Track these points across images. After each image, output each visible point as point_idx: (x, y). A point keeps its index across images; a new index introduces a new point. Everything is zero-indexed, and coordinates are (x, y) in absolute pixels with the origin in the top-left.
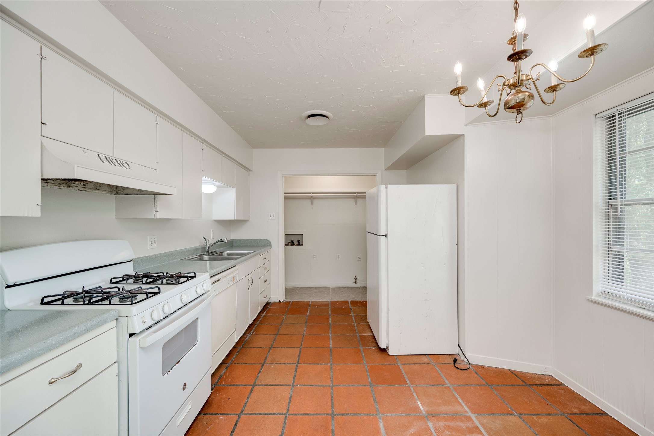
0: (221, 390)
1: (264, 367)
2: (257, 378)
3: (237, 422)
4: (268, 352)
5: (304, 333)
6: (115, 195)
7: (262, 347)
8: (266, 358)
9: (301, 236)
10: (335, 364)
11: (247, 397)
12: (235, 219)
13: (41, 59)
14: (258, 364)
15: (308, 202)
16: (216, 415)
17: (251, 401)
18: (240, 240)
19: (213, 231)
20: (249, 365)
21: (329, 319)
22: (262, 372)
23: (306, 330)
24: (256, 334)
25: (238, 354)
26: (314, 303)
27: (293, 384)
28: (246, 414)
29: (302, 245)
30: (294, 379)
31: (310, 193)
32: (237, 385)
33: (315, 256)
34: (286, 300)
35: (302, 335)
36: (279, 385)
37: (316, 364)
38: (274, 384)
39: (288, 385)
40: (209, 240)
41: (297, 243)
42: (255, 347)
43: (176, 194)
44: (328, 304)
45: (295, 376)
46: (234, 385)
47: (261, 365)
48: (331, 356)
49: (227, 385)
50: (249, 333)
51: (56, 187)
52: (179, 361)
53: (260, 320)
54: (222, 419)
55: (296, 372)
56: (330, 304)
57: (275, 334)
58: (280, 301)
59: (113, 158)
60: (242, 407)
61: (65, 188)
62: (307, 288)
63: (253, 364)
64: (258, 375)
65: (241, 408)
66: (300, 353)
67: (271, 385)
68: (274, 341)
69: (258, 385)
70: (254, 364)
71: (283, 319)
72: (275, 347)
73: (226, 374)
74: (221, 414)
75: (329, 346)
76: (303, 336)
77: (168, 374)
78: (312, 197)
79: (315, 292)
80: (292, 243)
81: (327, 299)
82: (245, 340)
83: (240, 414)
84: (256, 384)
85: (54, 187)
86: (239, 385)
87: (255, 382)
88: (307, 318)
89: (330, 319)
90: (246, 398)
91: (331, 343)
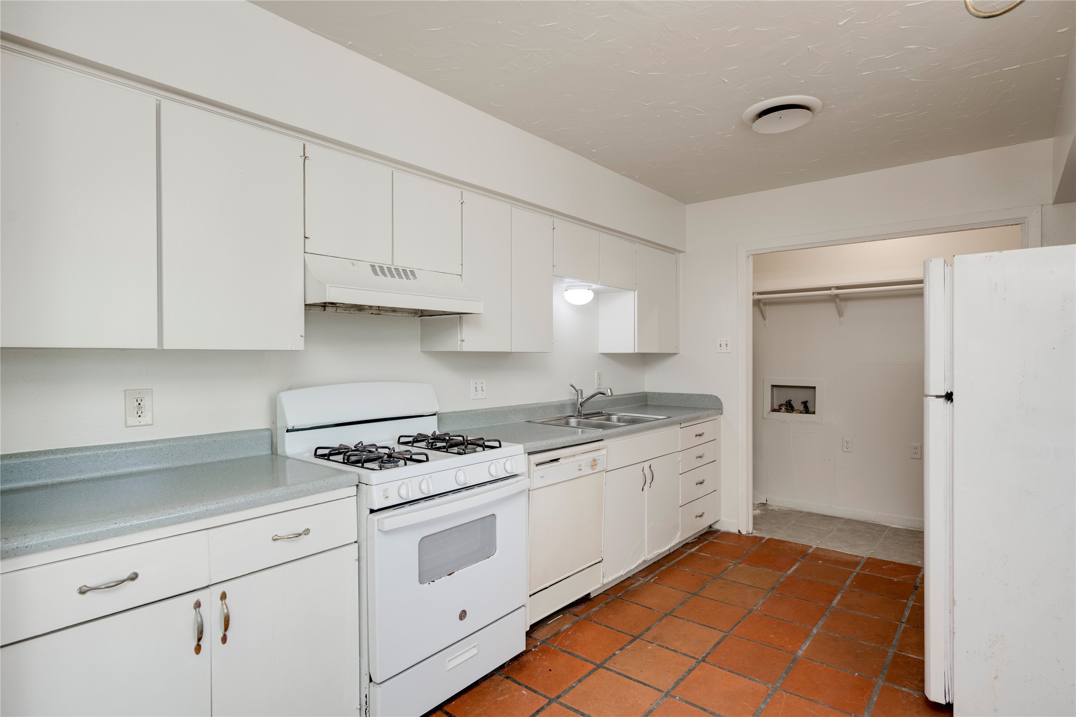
0: (547, 653)
1: (634, 642)
2: (611, 657)
3: (542, 708)
4: (657, 621)
5: (755, 608)
6: (420, 318)
7: (651, 609)
8: (648, 629)
9: (813, 390)
10: (784, 691)
11: (578, 679)
12: (636, 352)
13: (304, 161)
14: (627, 634)
15: (830, 310)
16: (520, 685)
17: (580, 688)
18: (660, 394)
19: (599, 375)
20: (611, 630)
21: (836, 595)
22: (627, 650)
23: (763, 603)
24: (655, 582)
25: (604, 607)
26: (821, 553)
27: (668, 692)
28: (561, 704)
29: (814, 413)
30: (677, 684)
31: (829, 288)
32: (573, 655)
33: (847, 442)
34: (754, 531)
35: (747, 611)
36: (641, 683)
37: (740, 675)
38: (635, 678)
39: (659, 690)
40: (581, 391)
41: (801, 408)
42: (639, 604)
43: (482, 312)
44: (857, 564)
45: (682, 680)
46: (569, 653)
47: (632, 638)
48: (786, 673)
49: (560, 649)
50: (643, 577)
51: (346, 312)
52: (454, 573)
53: (678, 559)
54: (525, 695)
55: (688, 674)
56: (862, 564)
57: (690, 593)
58: (739, 532)
59: (393, 267)
60: (562, 691)
61: (356, 312)
62: (825, 516)
63: (619, 631)
64: (616, 653)
65: (560, 692)
66: (718, 643)
67: (628, 677)
68: (680, 604)
69: (607, 669)
70: (621, 632)
71: (726, 569)
72: (675, 616)
73: (568, 632)
74: (527, 687)
75: (797, 651)
76: (750, 612)
77: (429, 584)
78: (837, 296)
79: (840, 530)
80: (789, 407)
81: (862, 550)
82: (630, 588)
83: (553, 699)
84: (606, 665)
85: (344, 312)
86: (577, 656)
87: (606, 661)
88: (782, 580)
89: (839, 597)
90: (575, 680)
91: (804, 647)
